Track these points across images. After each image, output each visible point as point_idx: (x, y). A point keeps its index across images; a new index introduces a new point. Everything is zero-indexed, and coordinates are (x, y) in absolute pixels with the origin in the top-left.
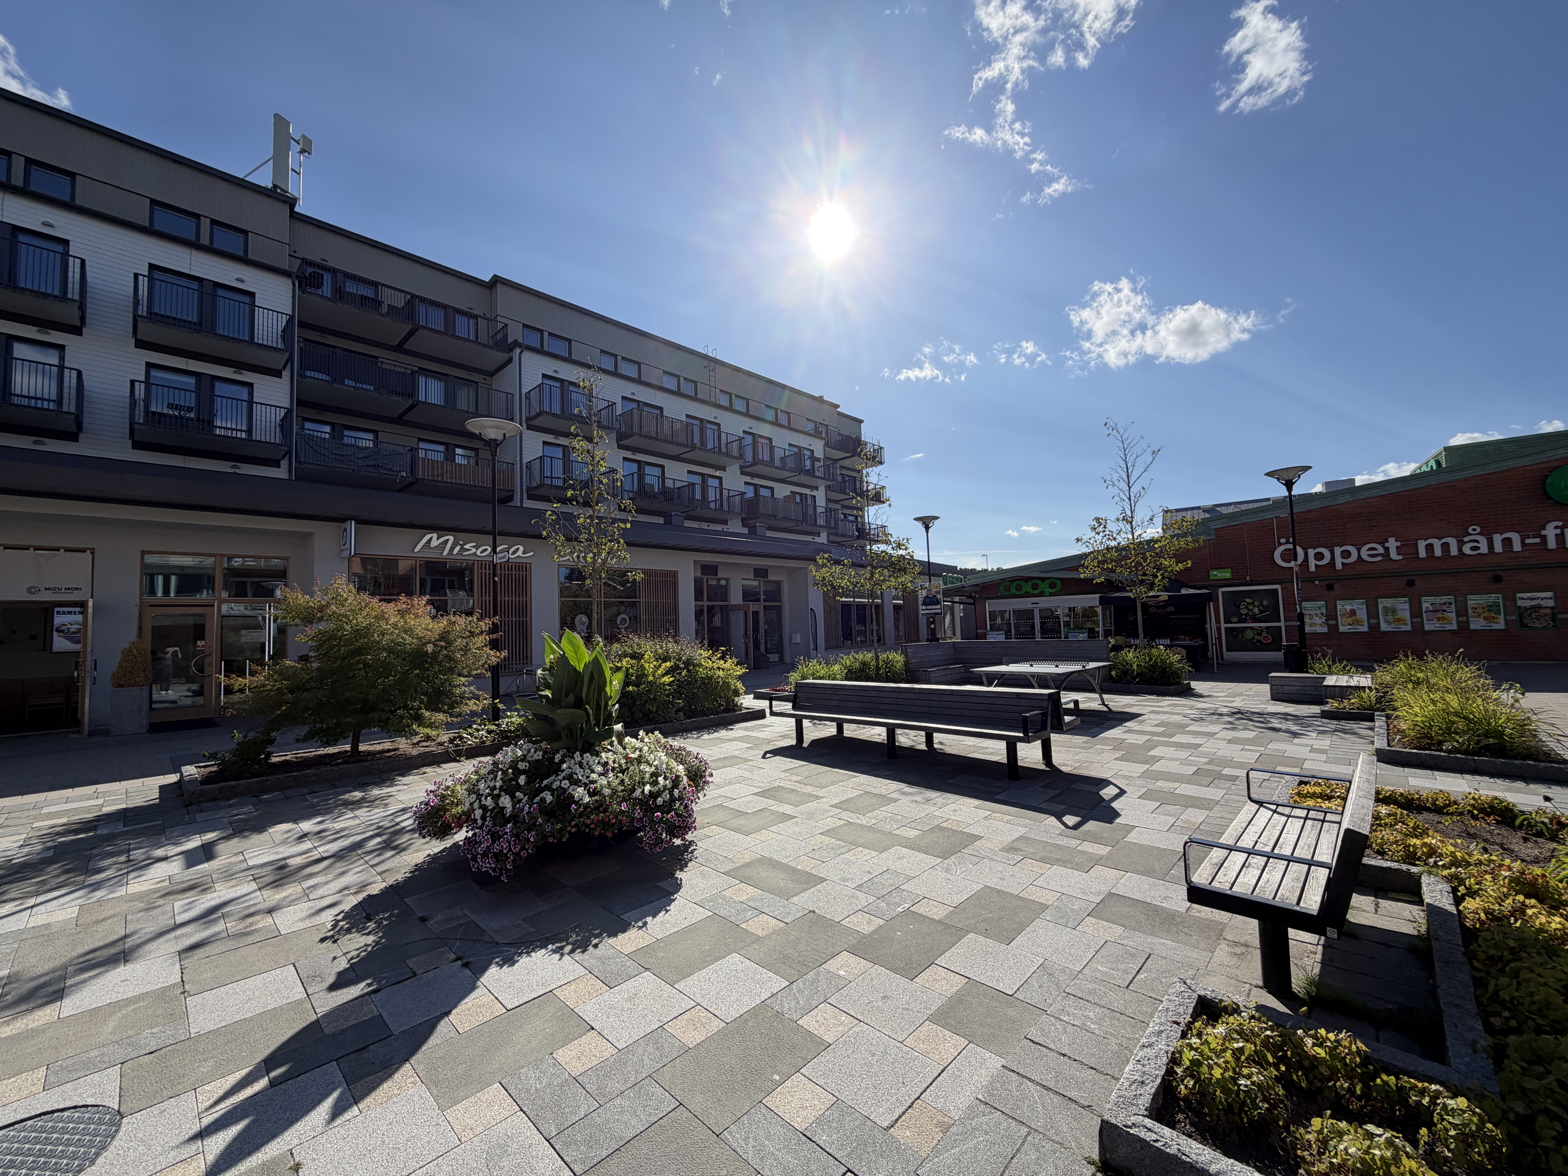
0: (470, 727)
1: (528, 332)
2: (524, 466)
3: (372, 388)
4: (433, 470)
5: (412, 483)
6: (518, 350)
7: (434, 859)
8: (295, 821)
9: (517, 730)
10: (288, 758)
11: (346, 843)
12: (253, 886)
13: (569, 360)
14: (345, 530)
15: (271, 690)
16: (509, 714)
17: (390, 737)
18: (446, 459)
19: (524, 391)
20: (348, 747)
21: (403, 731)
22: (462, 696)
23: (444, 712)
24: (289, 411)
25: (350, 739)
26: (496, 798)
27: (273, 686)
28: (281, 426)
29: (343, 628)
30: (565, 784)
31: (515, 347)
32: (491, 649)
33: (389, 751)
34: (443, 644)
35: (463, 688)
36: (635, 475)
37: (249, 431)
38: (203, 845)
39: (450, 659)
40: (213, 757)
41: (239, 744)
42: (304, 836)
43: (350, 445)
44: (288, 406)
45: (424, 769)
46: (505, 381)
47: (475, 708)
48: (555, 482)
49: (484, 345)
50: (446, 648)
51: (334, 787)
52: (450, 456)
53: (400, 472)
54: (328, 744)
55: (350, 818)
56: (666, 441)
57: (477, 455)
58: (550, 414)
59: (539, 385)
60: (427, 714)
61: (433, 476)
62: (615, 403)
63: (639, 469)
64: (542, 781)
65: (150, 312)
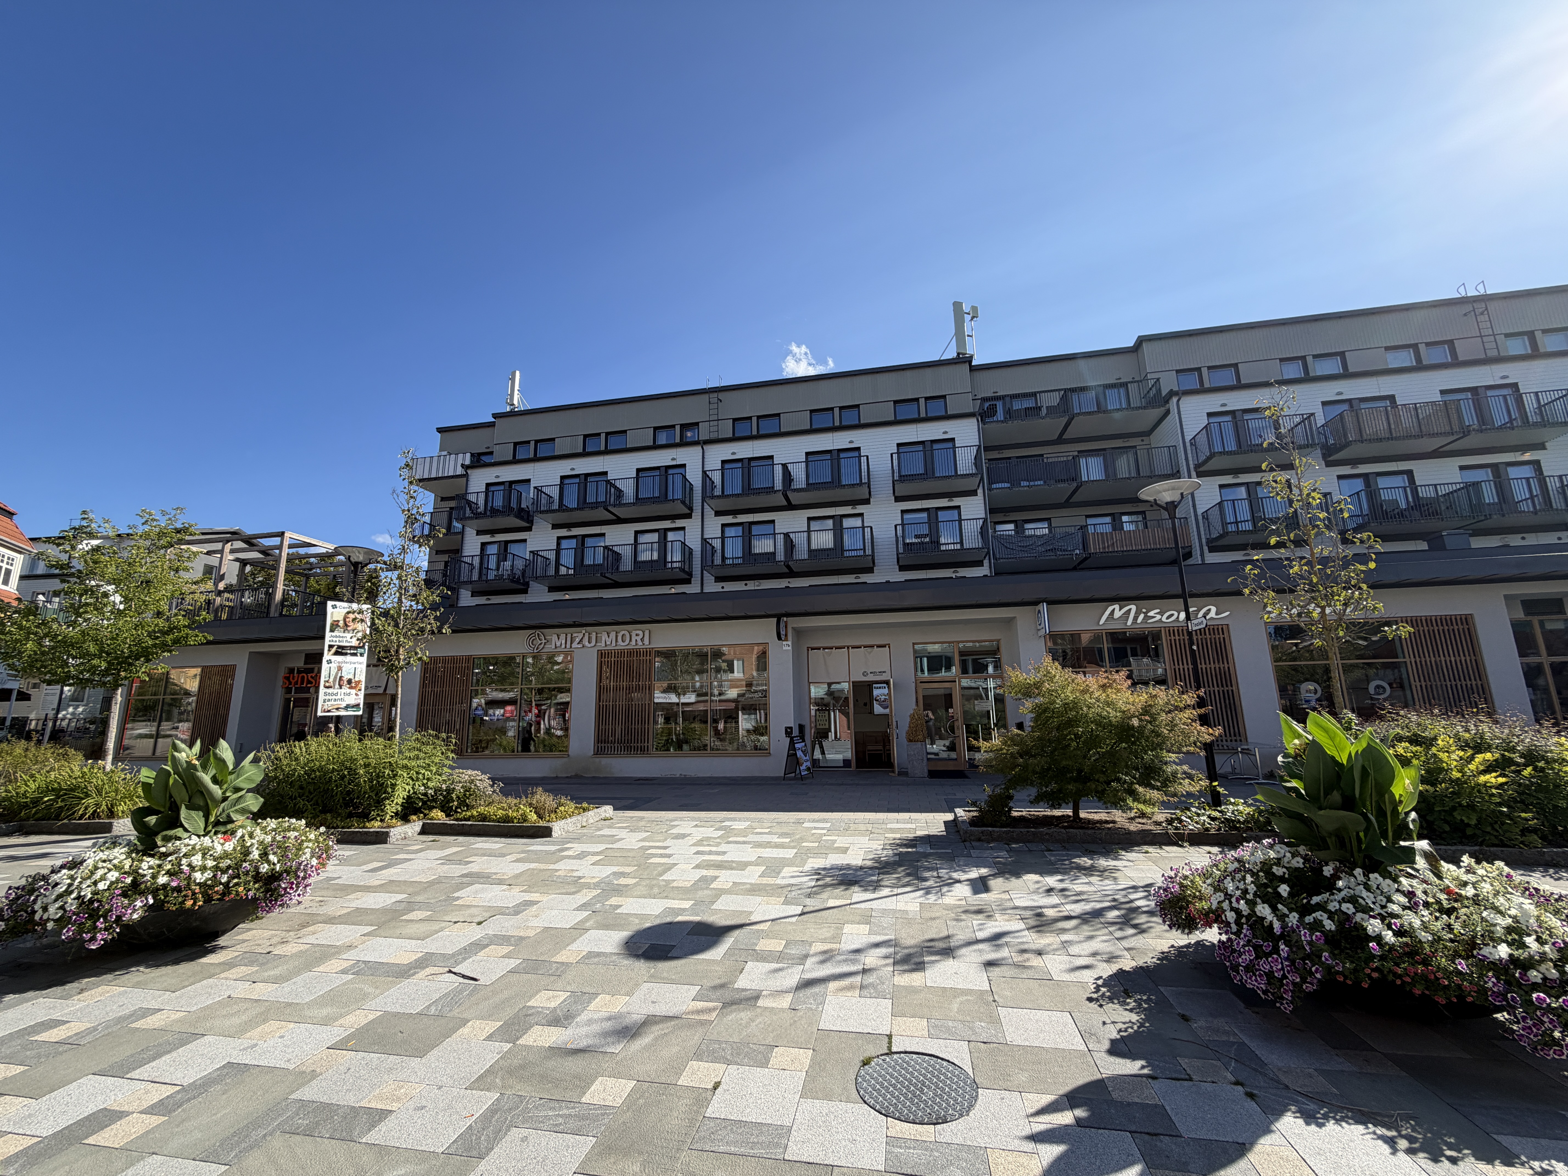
0: (1189, 810)
1: (1182, 377)
2: (1200, 518)
3: (1042, 482)
4: (1103, 543)
5: (1086, 559)
6: (1175, 399)
7: (1181, 952)
8: (1041, 873)
9: (1246, 821)
10: (1024, 814)
11: (1088, 907)
12: (1021, 925)
13: (1240, 386)
14: (1039, 612)
15: (1006, 754)
16: (1232, 800)
17: (1107, 808)
18: (1114, 529)
19: (1188, 438)
20: (1069, 812)
21: (1116, 803)
22: (1174, 774)
23: (1158, 790)
24: (985, 520)
25: (1071, 805)
26: (1251, 904)
27: (1008, 750)
28: (981, 533)
29: (1055, 702)
30: (1348, 908)
31: (1171, 397)
32: (1201, 725)
33: (1107, 822)
34: (1147, 718)
35: (1174, 767)
36: (1363, 495)
37: (961, 543)
38: (980, 877)
39: (1158, 735)
40: (974, 804)
41: (990, 796)
42: (1050, 890)
43: (1031, 536)
44: (983, 516)
45: (1145, 848)
46: (1166, 434)
47: (1192, 789)
48: (1244, 527)
49: (1138, 408)
50: (1150, 722)
51: (1065, 848)
52: (1117, 525)
53: (1074, 550)
54: (1053, 807)
55: (1086, 883)
56: (1410, 437)
57: (1145, 518)
58: (1223, 453)
59: (1206, 427)
60: (1141, 789)
61: (1104, 548)
62: (1313, 414)
63: (1367, 484)
64: (1310, 896)
65: (900, 476)
